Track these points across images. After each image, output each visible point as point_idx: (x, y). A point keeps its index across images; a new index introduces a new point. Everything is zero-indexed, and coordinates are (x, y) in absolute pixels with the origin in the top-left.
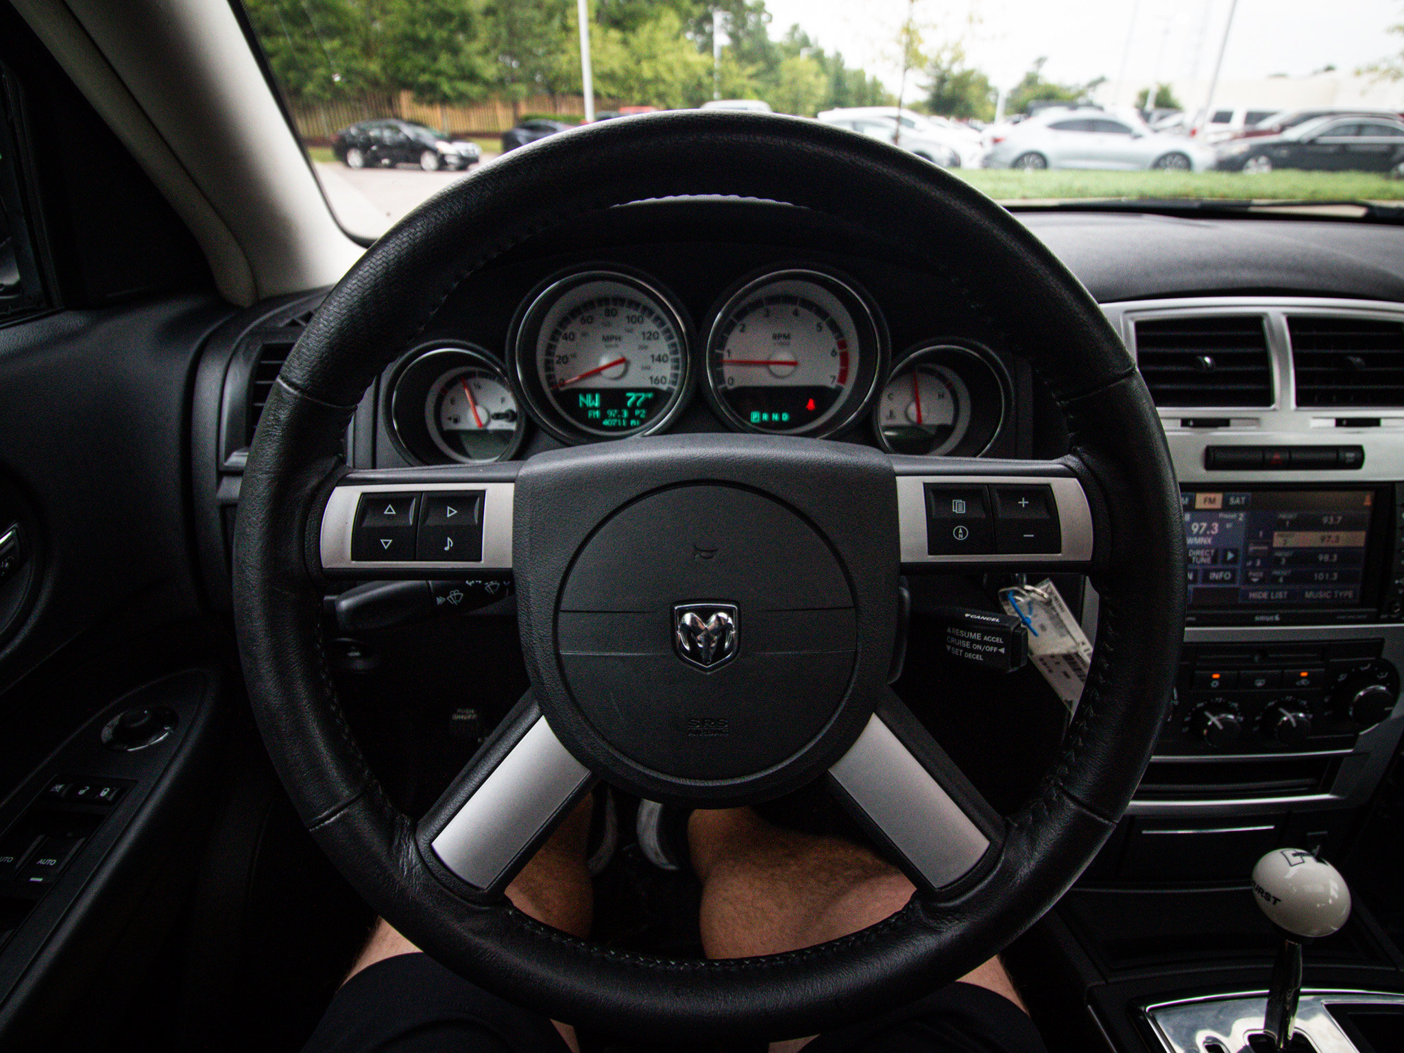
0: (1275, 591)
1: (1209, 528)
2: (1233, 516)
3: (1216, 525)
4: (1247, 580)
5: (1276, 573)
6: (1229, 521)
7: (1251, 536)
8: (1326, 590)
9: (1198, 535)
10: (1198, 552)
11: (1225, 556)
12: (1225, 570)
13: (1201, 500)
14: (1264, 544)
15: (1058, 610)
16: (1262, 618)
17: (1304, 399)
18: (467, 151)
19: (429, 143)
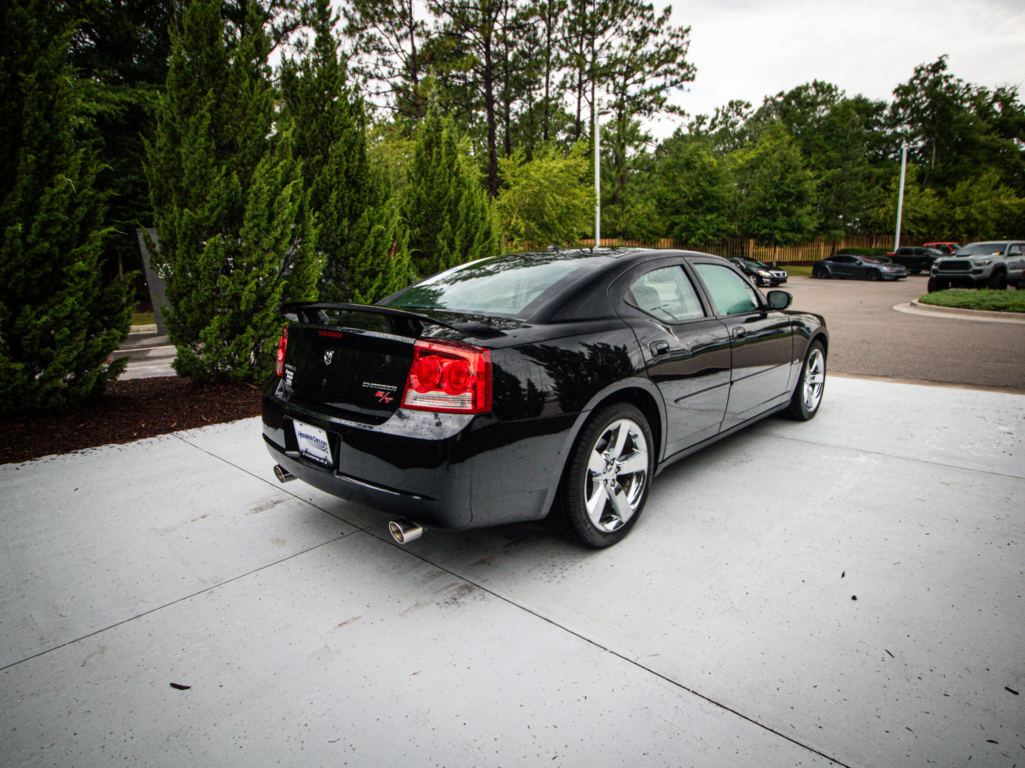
18: (778, 274)
19: (754, 270)
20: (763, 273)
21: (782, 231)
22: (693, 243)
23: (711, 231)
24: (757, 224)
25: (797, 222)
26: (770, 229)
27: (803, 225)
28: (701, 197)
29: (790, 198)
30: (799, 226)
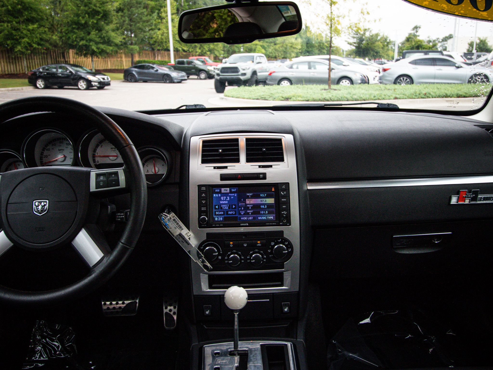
0: (249, 217)
1: (227, 198)
2: (233, 195)
3: (228, 197)
4: (240, 214)
5: (249, 211)
6: (232, 196)
7: (239, 200)
8: (265, 216)
9: (223, 201)
10: (224, 206)
11: (232, 207)
12: (233, 211)
13: (223, 191)
14: (244, 203)
15: (178, 222)
16: (243, 224)
17: (248, 160)
18: (104, 79)
19: (83, 75)
20: (91, 77)
21: (97, 43)
22: (19, 51)
23: (35, 40)
24: (75, 36)
25: (107, 36)
26: (87, 41)
27: (111, 39)
28: (19, 6)
29: (98, 15)
30: (108, 39)
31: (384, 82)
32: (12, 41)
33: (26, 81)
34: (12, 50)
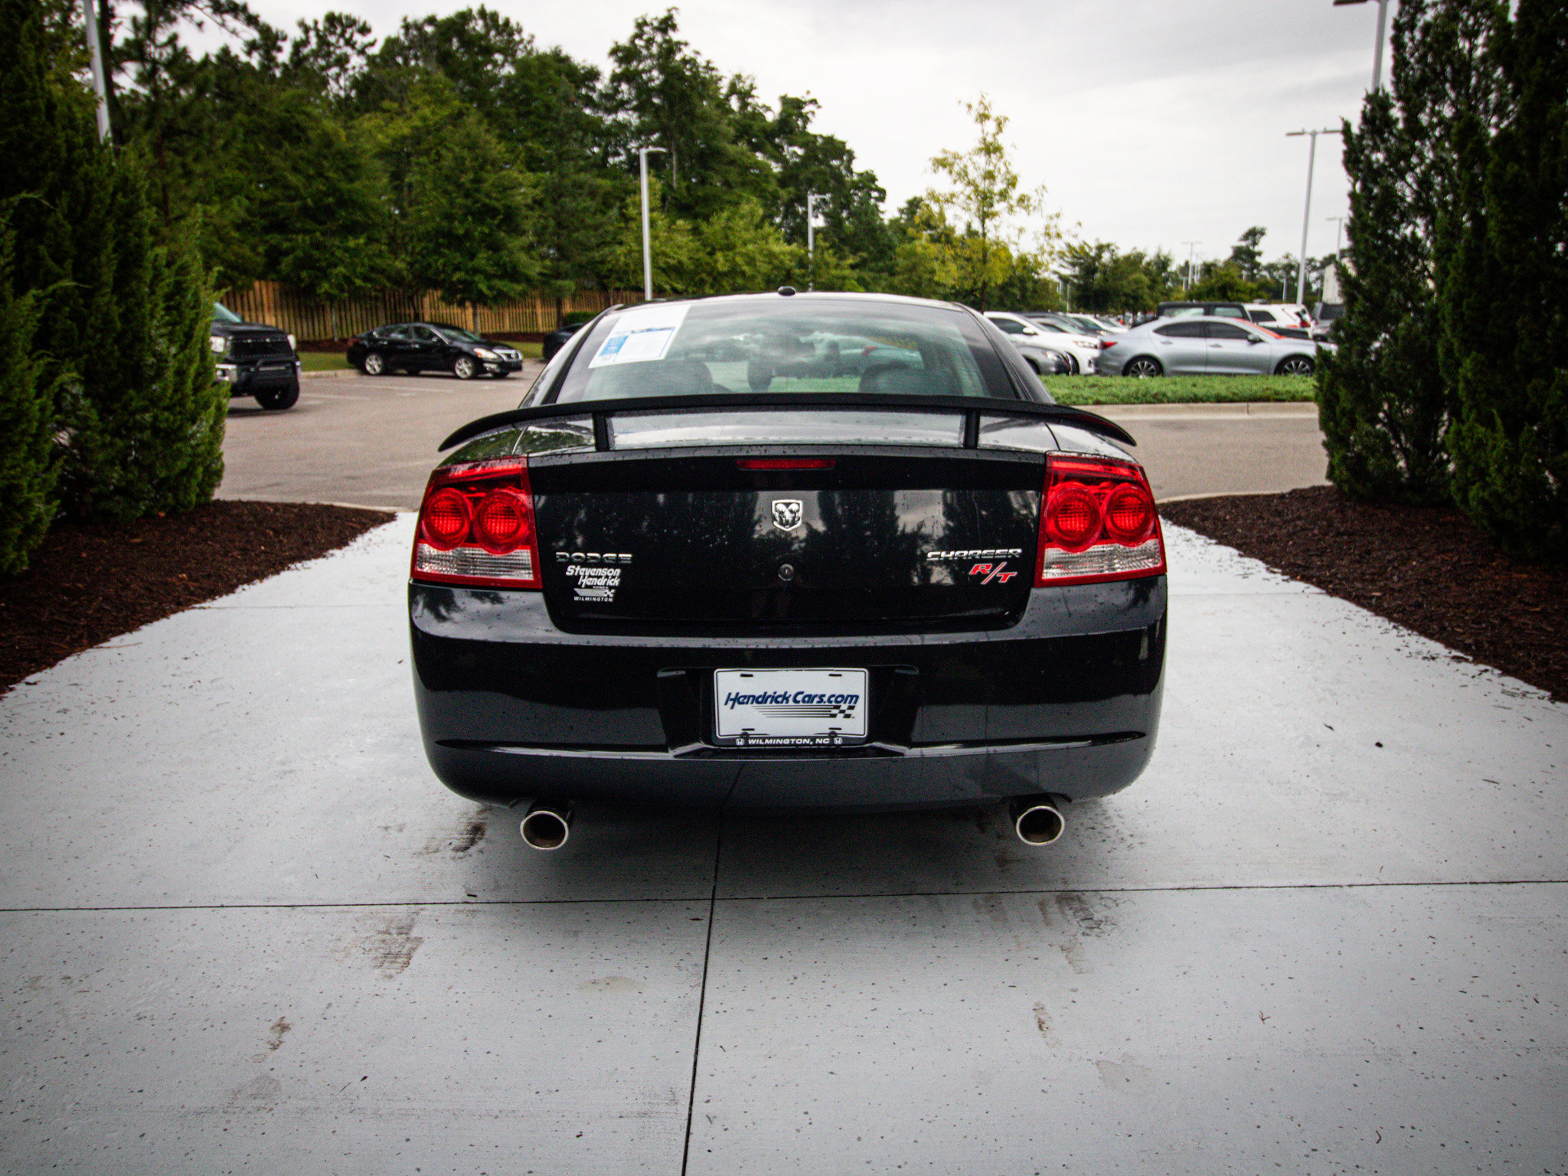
18: (509, 356)
19: (465, 348)
20: (483, 353)
21: (489, 277)
22: (326, 292)
23: (359, 270)
24: (441, 261)
25: (511, 262)
26: (467, 272)
27: (520, 268)
28: (331, 200)
29: (493, 217)
30: (514, 268)
31: (1104, 370)
32: (312, 272)
33: (343, 357)
34: (310, 290)
